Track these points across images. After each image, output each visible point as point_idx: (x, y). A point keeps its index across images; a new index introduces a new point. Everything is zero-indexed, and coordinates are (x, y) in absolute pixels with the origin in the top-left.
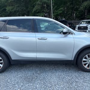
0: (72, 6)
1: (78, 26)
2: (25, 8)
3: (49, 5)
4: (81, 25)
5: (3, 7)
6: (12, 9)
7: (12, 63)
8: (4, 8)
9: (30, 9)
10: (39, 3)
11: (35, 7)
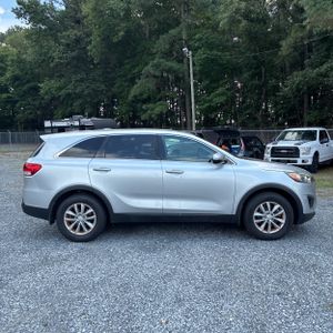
0: (257, 82)
1: (270, 146)
2: (103, 87)
3: (184, 76)
4: (281, 144)
5: (28, 82)
6: (60, 89)
7: (112, 221)
8: (32, 84)
9: (118, 87)
10: (152, 72)
11: (139, 82)
